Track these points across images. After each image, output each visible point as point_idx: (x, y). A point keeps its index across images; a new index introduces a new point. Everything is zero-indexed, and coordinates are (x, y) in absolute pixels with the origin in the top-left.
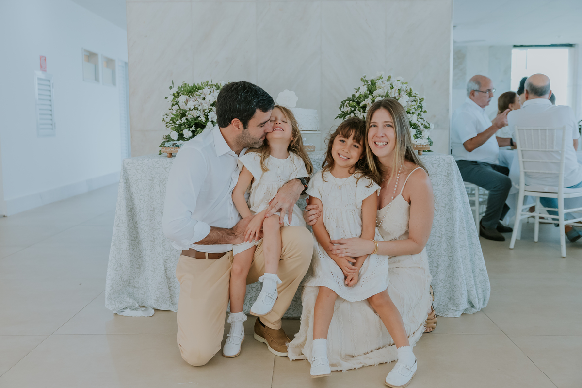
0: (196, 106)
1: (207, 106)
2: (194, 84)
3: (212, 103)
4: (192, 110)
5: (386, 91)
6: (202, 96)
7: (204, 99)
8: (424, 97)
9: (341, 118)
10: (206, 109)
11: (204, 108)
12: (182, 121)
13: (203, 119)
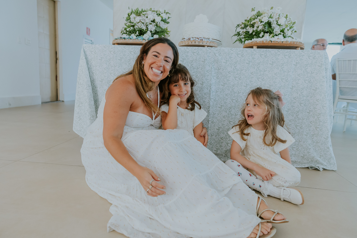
0: (141, 21)
1: (148, 21)
2: (142, 9)
3: (152, 20)
4: (138, 23)
5: (270, 15)
6: (146, 16)
7: (147, 17)
8: (296, 21)
9: (236, 35)
10: (147, 23)
11: (146, 22)
12: (130, 29)
13: (144, 28)
